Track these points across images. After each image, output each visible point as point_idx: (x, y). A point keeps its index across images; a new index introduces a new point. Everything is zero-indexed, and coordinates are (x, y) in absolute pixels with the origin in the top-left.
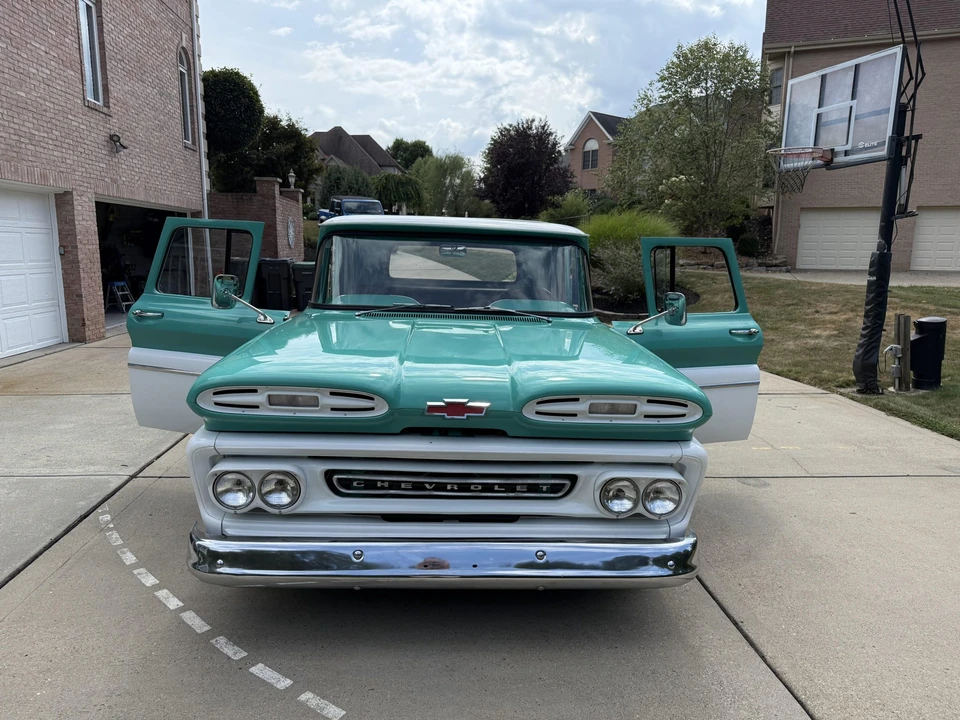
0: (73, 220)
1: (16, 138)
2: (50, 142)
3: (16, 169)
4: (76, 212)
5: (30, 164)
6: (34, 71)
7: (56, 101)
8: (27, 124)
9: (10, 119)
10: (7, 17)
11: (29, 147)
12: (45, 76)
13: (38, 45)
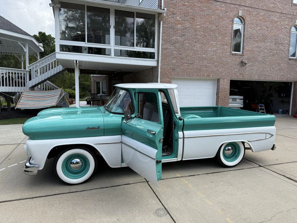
0: (219, 86)
1: (200, 67)
2: (213, 66)
3: (198, 74)
4: (220, 84)
5: (204, 73)
6: (210, 49)
7: (218, 55)
8: (204, 63)
9: (199, 63)
10: (202, 39)
11: (205, 68)
12: (215, 50)
13: (213, 43)
